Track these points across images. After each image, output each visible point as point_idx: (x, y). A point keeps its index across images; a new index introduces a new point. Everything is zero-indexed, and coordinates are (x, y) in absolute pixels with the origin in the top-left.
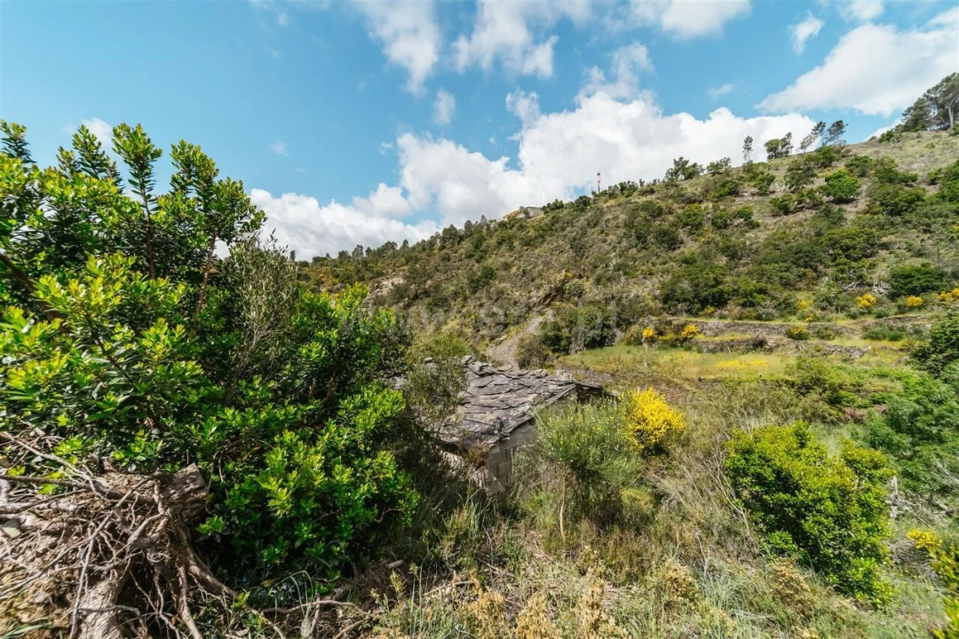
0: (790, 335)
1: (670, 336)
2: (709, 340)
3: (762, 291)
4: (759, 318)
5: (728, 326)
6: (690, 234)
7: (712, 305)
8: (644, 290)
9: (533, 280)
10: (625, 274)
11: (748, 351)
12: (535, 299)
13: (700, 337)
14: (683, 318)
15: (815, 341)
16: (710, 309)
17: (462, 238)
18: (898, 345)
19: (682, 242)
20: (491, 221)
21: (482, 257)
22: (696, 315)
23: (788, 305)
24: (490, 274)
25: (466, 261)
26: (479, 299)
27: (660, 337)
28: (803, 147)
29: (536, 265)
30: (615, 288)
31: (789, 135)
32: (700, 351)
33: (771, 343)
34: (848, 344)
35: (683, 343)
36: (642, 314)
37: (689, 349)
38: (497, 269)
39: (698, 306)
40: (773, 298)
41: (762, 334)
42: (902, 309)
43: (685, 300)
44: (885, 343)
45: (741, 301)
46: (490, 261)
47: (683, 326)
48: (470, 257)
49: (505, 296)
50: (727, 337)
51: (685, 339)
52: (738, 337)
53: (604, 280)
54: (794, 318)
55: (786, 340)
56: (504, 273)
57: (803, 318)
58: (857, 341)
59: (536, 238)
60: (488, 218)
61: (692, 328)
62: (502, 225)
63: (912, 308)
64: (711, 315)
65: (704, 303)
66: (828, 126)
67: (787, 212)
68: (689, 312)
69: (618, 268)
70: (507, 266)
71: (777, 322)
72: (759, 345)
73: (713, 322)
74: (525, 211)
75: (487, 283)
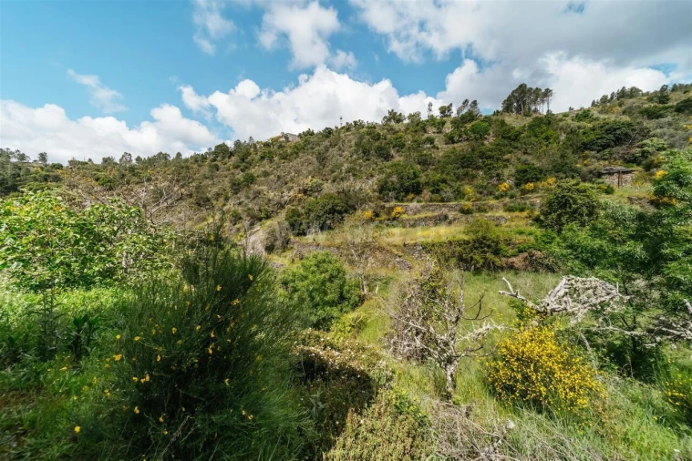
0: (462, 211)
1: (384, 217)
2: (411, 217)
3: (444, 181)
4: (442, 200)
5: (423, 207)
6: (398, 151)
7: (412, 192)
8: (368, 186)
9: (286, 184)
10: (354, 175)
11: (436, 224)
12: (286, 198)
13: (405, 216)
14: (393, 203)
15: (477, 214)
16: (411, 196)
17: (232, 154)
18: (525, 214)
19: (392, 157)
20: (258, 142)
21: (246, 168)
22: (402, 201)
23: (459, 192)
24: (251, 180)
25: (233, 171)
26: (239, 199)
27: (377, 218)
28: (458, 113)
29: (289, 173)
30: (345, 185)
31: (451, 105)
32: (404, 227)
33: (450, 217)
34: (497, 215)
35: (393, 221)
36: (363, 201)
37: (397, 226)
38: (258, 176)
39: (403, 194)
40: (451, 187)
41: (445, 211)
42: (524, 192)
43: (394, 189)
44: (517, 213)
45: (431, 189)
46: (253, 170)
47: (392, 209)
48: (237, 167)
49: (262, 195)
50: (422, 215)
51: (394, 219)
52: (429, 214)
53: (338, 180)
54: (463, 200)
55: (460, 215)
56: (263, 179)
57: (469, 199)
58: (501, 213)
59: (292, 154)
60: (256, 140)
61: (399, 209)
62: (267, 145)
63: (528, 192)
64: (412, 200)
65: (407, 191)
66: (470, 103)
67: (453, 142)
68: (397, 198)
69: (348, 171)
70: (266, 174)
71: (454, 203)
72: (443, 219)
73: (414, 205)
74: (286, 136)
75: (248, 187)
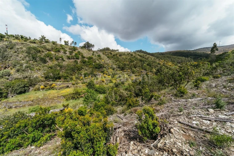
0: (72, 84)
1: (48, 87)
2: (58, 87)
3: (67, 76)
4: (67, 81)
5: (62, 83)
7: (58, 79)
8: (38, 74)
10: (30, 69)
11: (66, 88)
13: (56, 86)
14: (51, 82)
15: (76, 85)
16: (58, 80)
18: (85, 84)
22: (55, 81)
23: (72, 79)
27: (46, 88)
30: (26, 74)
32: (56, 90)
33: (70, 86)
34: (80, 85)
35: (52, 88)
37: (53, 89)
39: (55, 79)
40: (69, 77)
41: (68, 85)
43: (51, 78)
44: (84, 84)
45: (64, 78)
47: (52, 84)
50: (62, 86)
51: (53, 87)
52: (64, 86)
53: (21, 71)
54: (73, 81)
55: (72, 85)
57: (74, 81)
58: (81, 84)
61: (54, 85)
65: (56, 79)
68: (53, 81)
69: (27, 67)
71: (70, 82)
72: (68, 87)
73: (59, 83)
